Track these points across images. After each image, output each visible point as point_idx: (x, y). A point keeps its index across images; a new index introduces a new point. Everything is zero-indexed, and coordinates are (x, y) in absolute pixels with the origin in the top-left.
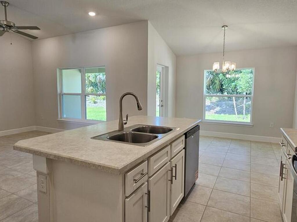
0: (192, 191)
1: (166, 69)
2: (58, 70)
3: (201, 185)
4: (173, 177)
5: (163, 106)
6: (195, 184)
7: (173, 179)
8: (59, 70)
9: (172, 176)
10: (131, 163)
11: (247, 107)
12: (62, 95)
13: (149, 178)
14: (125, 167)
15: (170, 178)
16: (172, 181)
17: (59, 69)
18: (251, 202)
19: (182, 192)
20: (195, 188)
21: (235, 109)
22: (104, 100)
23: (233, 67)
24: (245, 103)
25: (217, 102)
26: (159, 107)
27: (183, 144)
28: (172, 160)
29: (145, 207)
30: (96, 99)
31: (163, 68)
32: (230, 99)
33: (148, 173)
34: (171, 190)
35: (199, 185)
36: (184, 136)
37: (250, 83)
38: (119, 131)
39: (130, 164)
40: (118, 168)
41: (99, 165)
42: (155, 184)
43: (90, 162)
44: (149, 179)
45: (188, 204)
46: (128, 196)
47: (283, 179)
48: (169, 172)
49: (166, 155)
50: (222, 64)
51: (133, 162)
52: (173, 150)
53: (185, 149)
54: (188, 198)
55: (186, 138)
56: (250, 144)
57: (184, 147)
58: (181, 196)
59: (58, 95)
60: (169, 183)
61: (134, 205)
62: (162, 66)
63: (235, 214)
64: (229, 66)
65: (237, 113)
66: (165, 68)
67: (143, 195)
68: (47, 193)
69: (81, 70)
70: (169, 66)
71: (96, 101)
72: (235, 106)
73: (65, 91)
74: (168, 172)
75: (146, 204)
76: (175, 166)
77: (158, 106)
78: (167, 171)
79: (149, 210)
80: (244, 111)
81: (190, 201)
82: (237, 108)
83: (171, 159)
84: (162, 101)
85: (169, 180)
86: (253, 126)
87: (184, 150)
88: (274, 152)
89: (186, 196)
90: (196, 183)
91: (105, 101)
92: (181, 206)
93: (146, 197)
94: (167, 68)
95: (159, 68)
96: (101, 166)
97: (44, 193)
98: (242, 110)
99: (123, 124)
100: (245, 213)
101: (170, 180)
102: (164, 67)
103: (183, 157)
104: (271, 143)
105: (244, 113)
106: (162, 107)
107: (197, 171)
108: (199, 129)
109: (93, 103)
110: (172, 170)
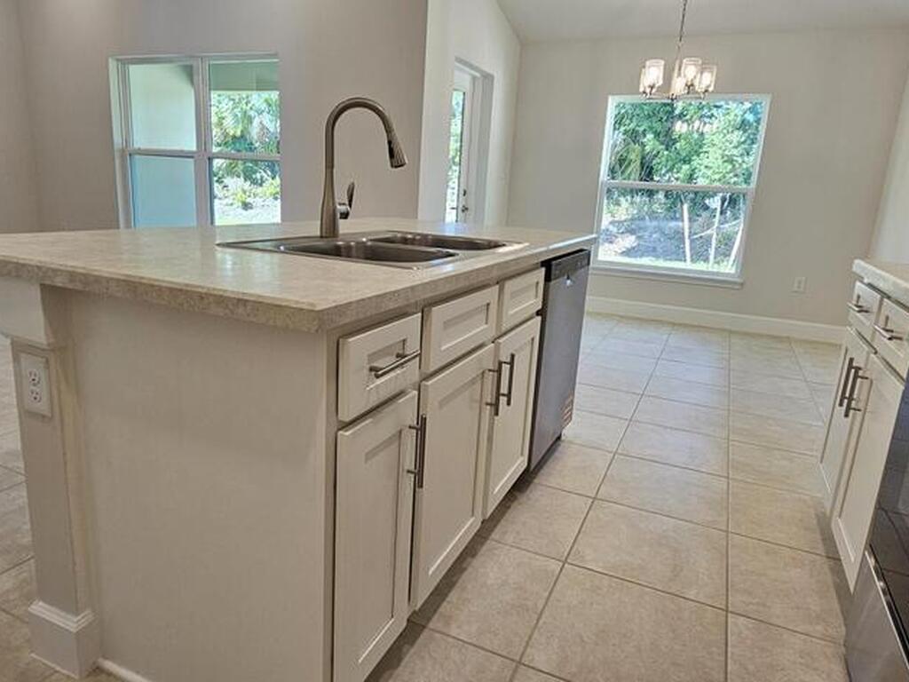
0: (550, 457)
1: (483, 81)
2: (112, 64)
3: (578, 441)
4: (501, 398)
5: (467, 209)
6: (559, 438)
7: (501, 402)
8: (115, 63)
9: (498, 394)
10: (363, 300)
11: (720, 241)
12: (129, 154)
13: (424, 379)
14: (340, 309)
15: (491, 399)
16: (496, 406)
17: (118, 60)
18: (730, 492)
19: (522, 454)
20: (560, 449)
21: (687, 242)
22: (276, 199)
23: (707, 80)
24: (716, 225)
25: (632, 219)
26: (455, 211)
27: (536, 296)
28: (500, 341)
29: (405, 473)
30: (249, 196)
31: (474, 78)
32: (672, 215)
33: (420, 354)
34: (490, 439)
35: (571, 442)
36: (543, 269)
37: (736, 161)
38: (321, 237)
39: (358, 302)
40: (312, 305)
41: (239, 300)
42: (442, 404)
43: (205, 291)
44: (424, 382)
45: (537, 494)
46: (347, 420)
47: (852, 412)
48: (490, 377)
49: (483, 316)
50: (673, 69)
51: (369, 298)
52: (504, 308)
53: (541, 315)
54: (539, 474)
55: (548, 278)
56: (728, 339)
57: (540, 307)
58: (520, 464)
59: (117, 155)
60: (488, 412)
61: (370, 455)
62: (473, 72)
63: (681, 522)
64: (695, 77)
65: (692, 256)
66: (480, 81)
67: (400, 432)
68: (52, 418)
69: (195, 69)
70: (495, 75)
71: (248, 200)
72: (686, 234)
73: (140, 142)
74: (486, 375)
75: (409, 462)
76: (508, 360)
77: (453, 208)
78: (483, 373)
79: (419, 483)
80: (712, 252)
81: (544, 483)
82: (692, 241)
83: (499, 337)
84: (464, 195)
85: (487, 404)
86: (742, 284)
87: (539, 318)
88: (798, 363)
89: (532, 467)
90: (563, 438)
91: (278, 203)
92: (516, 498)
93: (410, 439)
94: (488, 78)
95: (463, 79)
96: (247, 301)
97: (44, 416)
98: (707, 250)
99: (334, 215)
100: (710, 519)
101: (491, 404)
102: (478, 75)
103: (533, 339)
104: (788, 338)
105: (712, 257)
106: (463, 211)
107: (571, 398)
108: (588, 264)
109: (238, 207)
110: (499, 371)
